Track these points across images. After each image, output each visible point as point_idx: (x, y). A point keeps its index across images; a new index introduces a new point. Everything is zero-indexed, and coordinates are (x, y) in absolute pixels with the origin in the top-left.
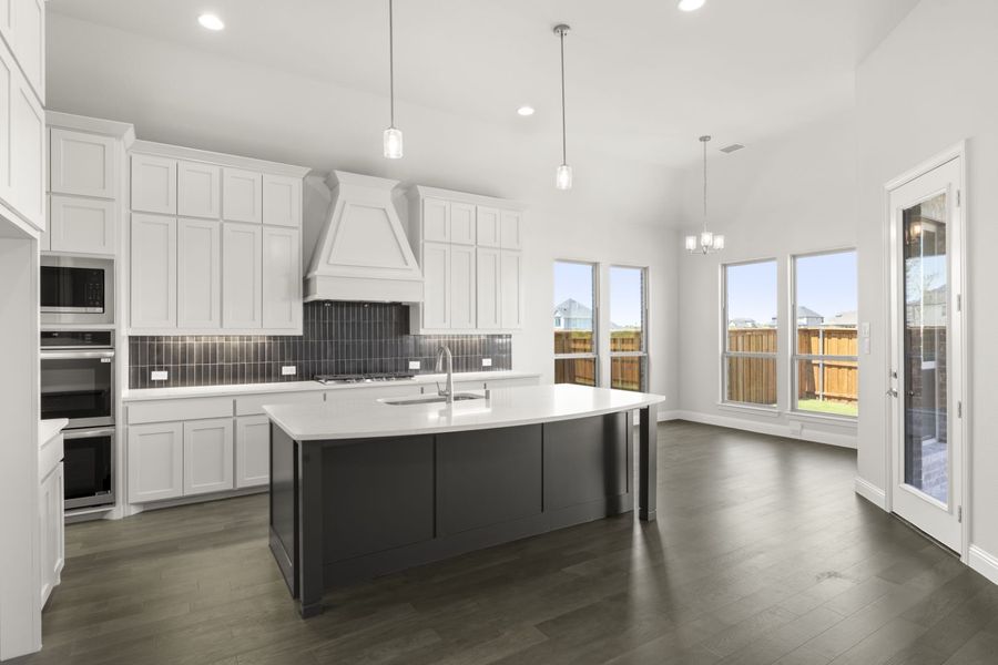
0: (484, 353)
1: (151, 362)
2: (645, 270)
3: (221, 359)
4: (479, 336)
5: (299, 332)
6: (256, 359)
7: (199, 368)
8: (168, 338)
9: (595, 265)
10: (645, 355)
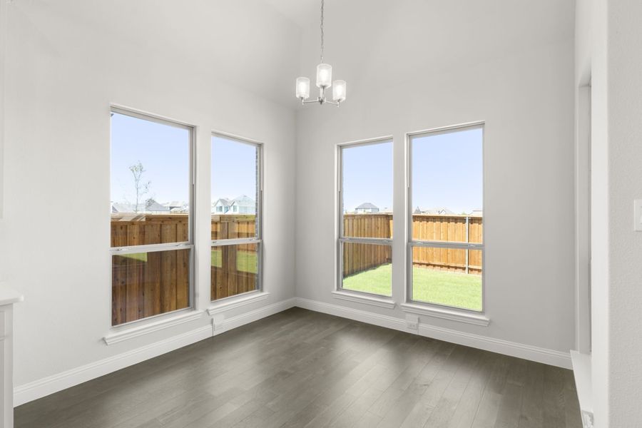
2: (260, 147)
9: (193, 130)
10: (259, 241)
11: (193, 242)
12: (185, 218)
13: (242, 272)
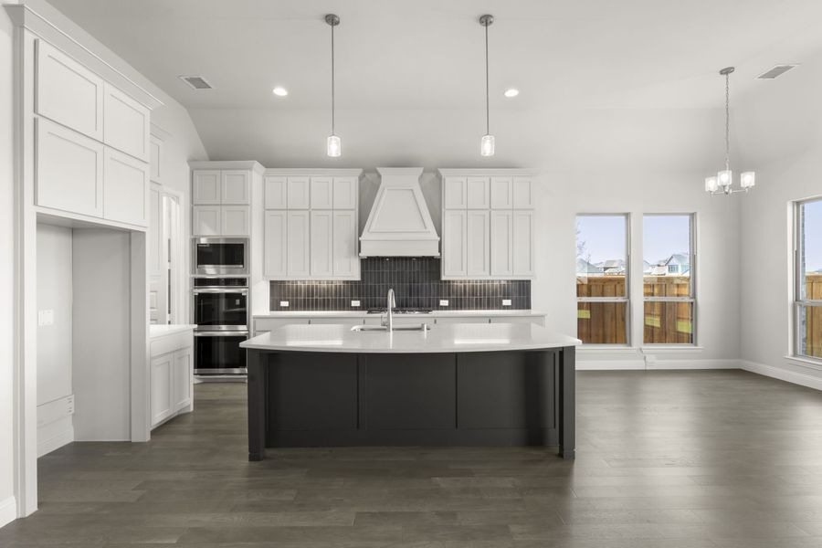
0: (504, 295)
1: (281, 296)
2: (693, 215)
3: (317, 294)
4: (500, 281)
5: (357, 277)
6: (336, 295)
7: (304, 300)
8: (289, 282)
9: (627, 215)
10: (692, 300)
11: (629, 297)
12: (623, 280)
13: (683, 333)
